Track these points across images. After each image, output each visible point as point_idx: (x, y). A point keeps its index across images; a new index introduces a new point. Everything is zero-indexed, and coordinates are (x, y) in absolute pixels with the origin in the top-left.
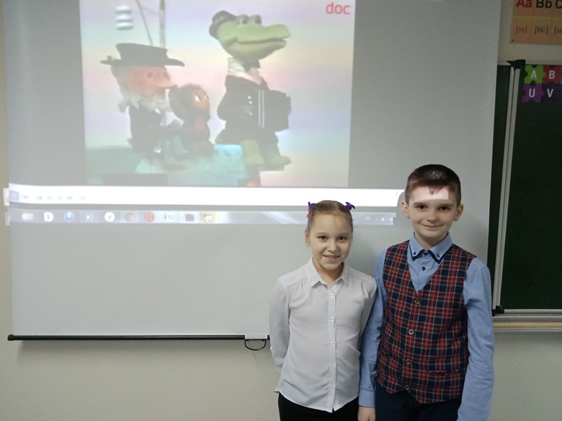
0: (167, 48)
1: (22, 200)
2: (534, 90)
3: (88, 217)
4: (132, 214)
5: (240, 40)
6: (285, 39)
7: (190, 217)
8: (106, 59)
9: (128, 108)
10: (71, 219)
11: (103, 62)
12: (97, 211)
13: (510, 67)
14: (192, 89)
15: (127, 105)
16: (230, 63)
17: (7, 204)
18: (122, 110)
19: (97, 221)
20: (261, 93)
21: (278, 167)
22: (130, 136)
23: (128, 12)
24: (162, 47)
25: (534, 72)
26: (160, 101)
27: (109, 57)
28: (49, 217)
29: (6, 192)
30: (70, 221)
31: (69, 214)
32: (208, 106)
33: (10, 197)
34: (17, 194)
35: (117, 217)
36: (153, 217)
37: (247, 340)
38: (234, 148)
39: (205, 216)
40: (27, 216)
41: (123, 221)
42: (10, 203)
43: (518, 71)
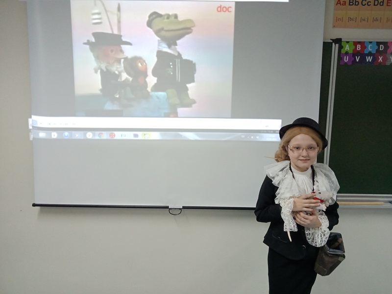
0: (122, 34)
1: (39, 125)
2: (348, 57)
3: (77, 135)
4: (102, 134)
5: (165, 29)
6: (192, 28)
7: (136, 136)
8: (86, 41)
9: (99, 71)
10: (67, 136)
11: (85, 44)
12: (82, 132)
13: (332, 43)
14: (137, 59)
15: (99, 69)
16: (159, 43)
17: (30, 127)
18: (96, 72)
19: (82, 138)
20: (178, 61)
21: (188, 105)
22: (101, 87)
23: (99, 14)
24: (119, 34)
25: (347, 46)
26: (118, 66)
27: (88, 41)
28: (54, 135)
29: (30, 121)
30: (66, 138)
31: (66, 134)
32: (146, 69)
33: (33, 123)
34: (36, 122)
35: (94, 135)
36: (115, 135)
37: (170, 209)
38: (162, 94)
39: (145, 135)
40: (42, 135)
41: (97, 138)
42: (33, 127)
43: (337, 45)
